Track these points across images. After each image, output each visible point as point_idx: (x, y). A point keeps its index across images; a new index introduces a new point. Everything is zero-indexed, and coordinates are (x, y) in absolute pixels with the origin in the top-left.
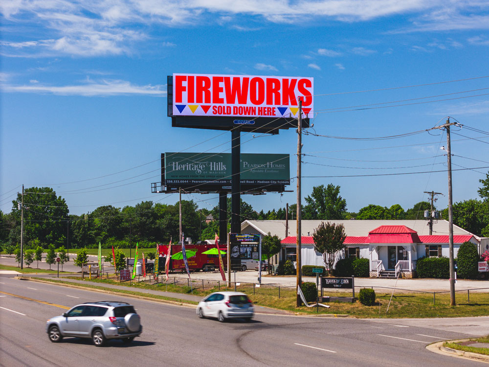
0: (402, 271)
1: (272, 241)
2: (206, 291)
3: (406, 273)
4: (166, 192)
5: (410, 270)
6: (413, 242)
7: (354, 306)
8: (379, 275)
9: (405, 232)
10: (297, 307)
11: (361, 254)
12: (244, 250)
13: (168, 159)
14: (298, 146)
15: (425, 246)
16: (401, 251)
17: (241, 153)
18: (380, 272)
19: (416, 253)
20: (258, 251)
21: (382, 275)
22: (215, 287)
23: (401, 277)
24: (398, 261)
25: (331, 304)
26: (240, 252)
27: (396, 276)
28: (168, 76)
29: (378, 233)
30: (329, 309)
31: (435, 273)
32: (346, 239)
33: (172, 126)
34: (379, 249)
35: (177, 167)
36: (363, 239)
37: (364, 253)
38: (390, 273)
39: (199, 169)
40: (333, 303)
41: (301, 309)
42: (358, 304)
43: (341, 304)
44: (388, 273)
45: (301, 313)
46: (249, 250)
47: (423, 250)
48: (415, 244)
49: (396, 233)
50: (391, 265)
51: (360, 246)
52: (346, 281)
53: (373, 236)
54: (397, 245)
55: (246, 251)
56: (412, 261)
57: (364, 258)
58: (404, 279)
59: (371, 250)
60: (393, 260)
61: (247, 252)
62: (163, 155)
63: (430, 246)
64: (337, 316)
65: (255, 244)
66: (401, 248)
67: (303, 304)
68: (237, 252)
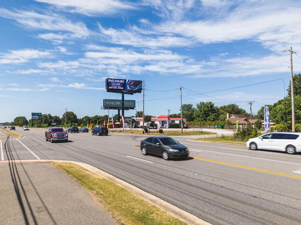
2: (117, 131)
4: (104, 109)
5: (168, 126)
6: (168, 120)
9: (166, 117)
10: (143, 134)
12: (127, 121)
13: (105, 101)
14: (143, 94)
16: (165, 122)
17: (124, 99)
20: (131, 121)
21: (161, 127)
22: (120, 130)
23: (165, 128)
28: (106, 79)
29: (160, 117)
30: (151, 134)
31: (174, 127)
32: (151, 120)
34: (160, 121)
35: (107, 103)
36: (155, 120)
37: (156, 122)
38: (163, 127)
39: (113, 103)
42: (158, 133)
43: (154, 133)
46: (128, 121)
47: (170, 122)
49: (164, 117)
50: (163, 125)
52: (155, 127)
53: (158, 118)
54: (164, 120)
56: (168, 124)
57: (156, 124)
59: (158, 122)
62: (104, 100)
63: (172, 121)
65: (130, 119)
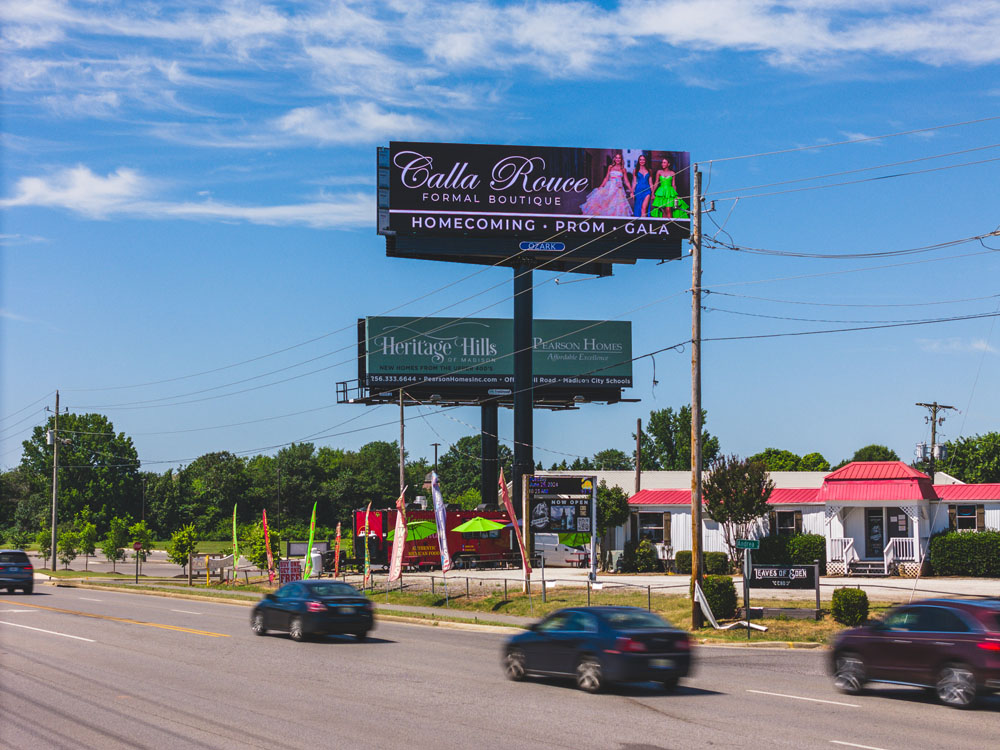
0: (899, 561)
1: (609, 499)
2: (474, 602)
3: (907, 565)
4: (368, 402)
5: (916, 558)
6: (924, 497)
7: (822, 627)
8: (848, 571)
9: (905, 476)
10: (693, 630)
11: (805, 522)
12: (558, 512)
13: (371, 330)
14: (694, 271)
15: (947, 506)
16: (894, 519)
17: (534, 318)
18: (851, 565)
19: (927, 522)
20: (589, 514)
21: (855, 569)
22: (494, 593)
23: (896, 574)
24: (889, 540)
25: (769, 622)
26: (549, 515)
27: (886, 573)
28: (378, 148)
29: (844, 480)
30: (767, 634)
31: (972, 564)
32: (773, 494)
33: (388, 255)
34: (845, 514)
35: (391, 347)
36: (811, 493)
37: (814, 523)
38: (873, 566)
39: (438, 351)
40: (773, 622)
41: (703, 633)
42: (829, 622)
43: (793, 624)
44: (867, 565)
45: (711, 639)
46: (569, 511)
47: (942, 516)
48: (927, 501)
49: (884, 479)
50: (873, 549)
51: (802, 509)
52: (801, 573)
53: (833, 486)
54: (885, 504)
55: (564, 513)
56: (922, 539)
57: (813, 533)
58: (904, 578)
59: (829, 515)
60: (875, 538)
61: (564, 516)
62: (361, 323)
63: (959, 507)
64: (794, 646)
65: (583, 500)
66: (895, 511)
67: (705, 624)
68: (543, 516)
